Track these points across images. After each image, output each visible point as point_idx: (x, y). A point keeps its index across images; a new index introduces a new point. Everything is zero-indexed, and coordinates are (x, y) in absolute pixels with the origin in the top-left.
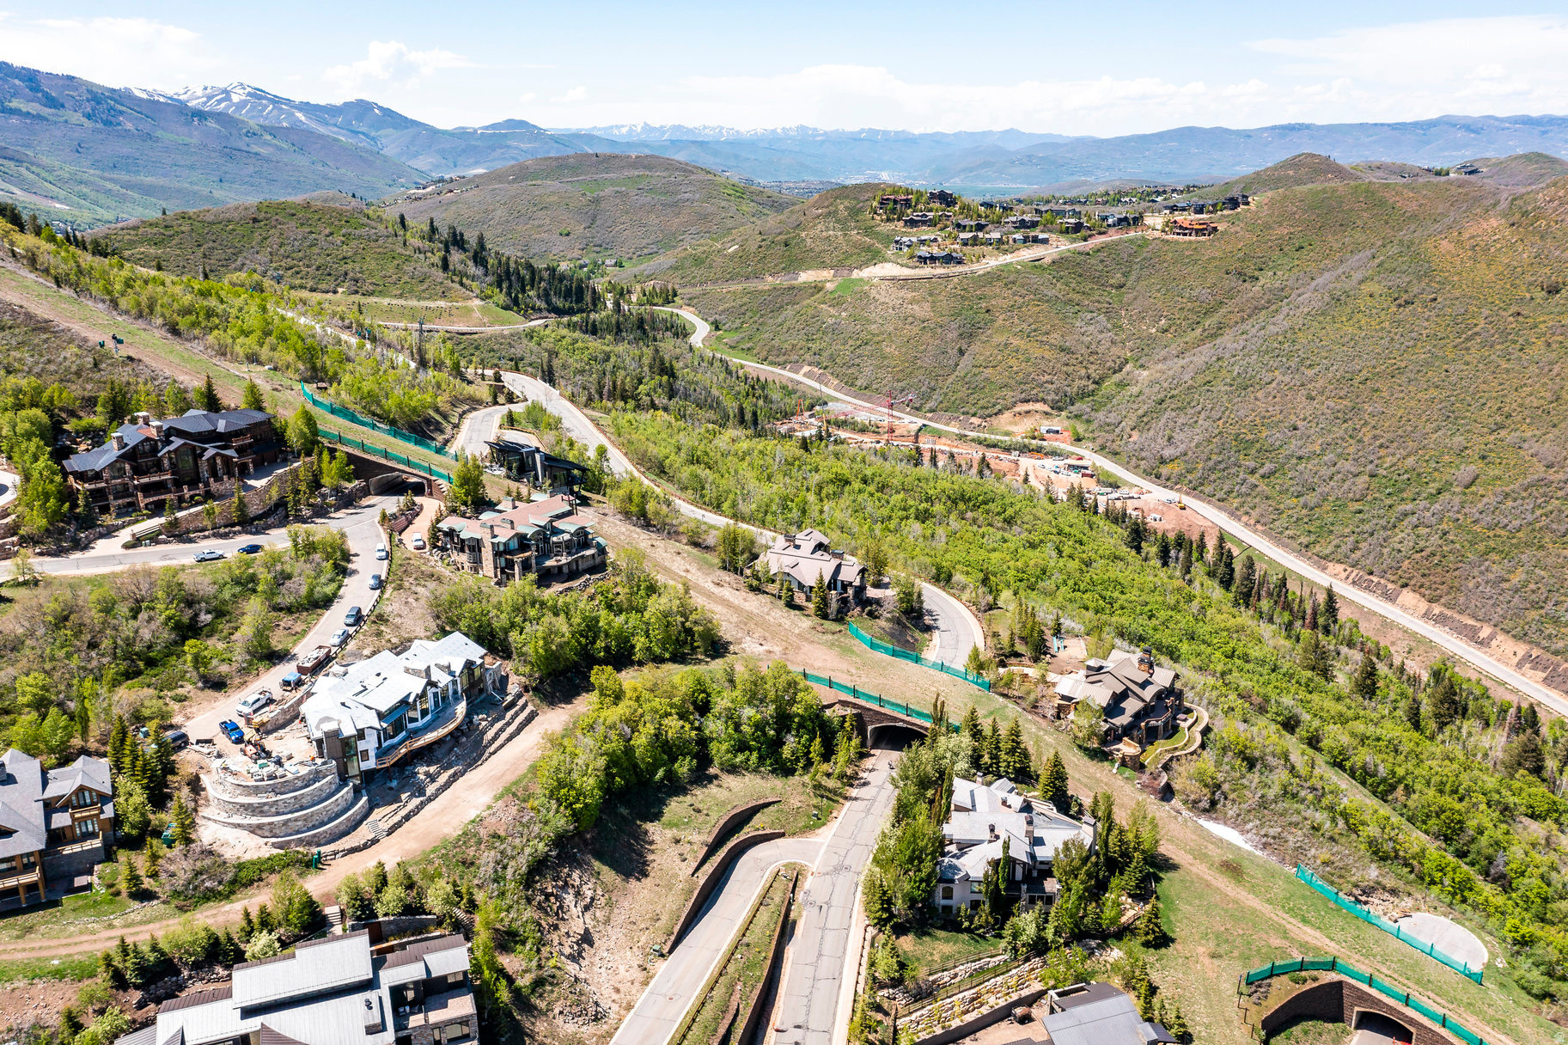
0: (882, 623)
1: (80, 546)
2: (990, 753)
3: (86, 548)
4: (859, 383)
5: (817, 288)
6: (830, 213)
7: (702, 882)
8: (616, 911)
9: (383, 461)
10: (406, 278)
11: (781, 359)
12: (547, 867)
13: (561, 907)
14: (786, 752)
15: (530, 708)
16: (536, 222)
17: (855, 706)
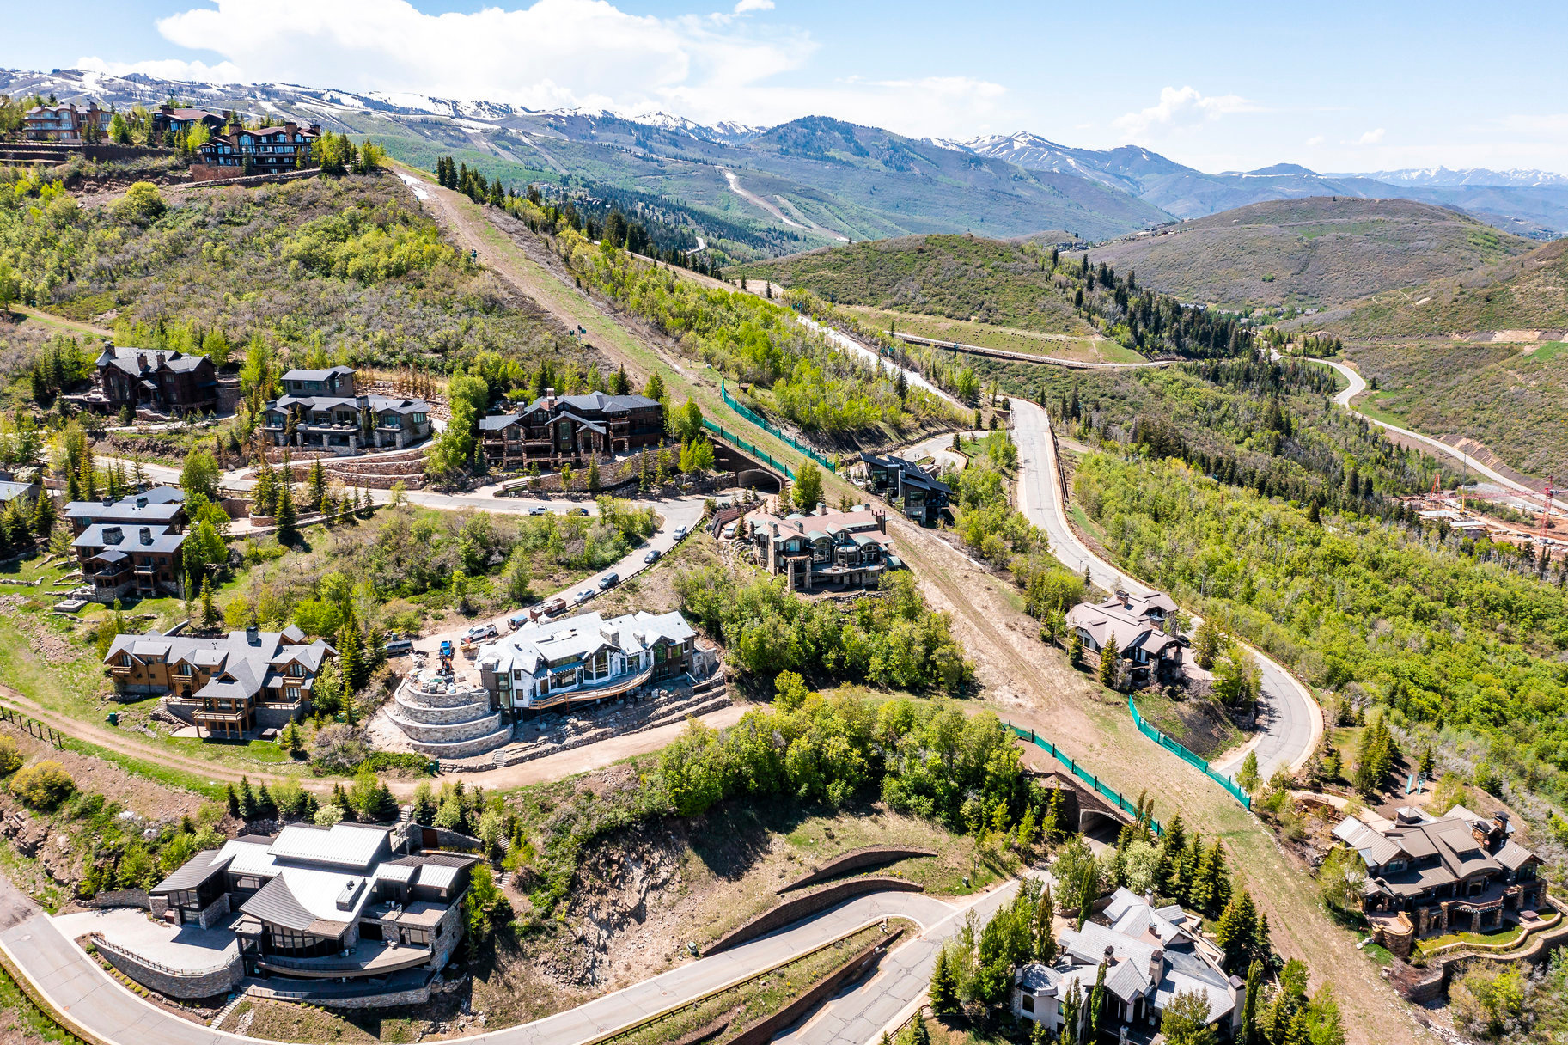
0: (1184, 708)
1: (465, 488)
2: (1182, 873)
3: (471, 490)
4: (1524, 464)
5: (1511, 351)
6: (1555, 265)
7: (783, 903)
8: (686, 900)
9: (751, 457)
10: (1037, 311)
11: (1438, 427)
12: (626, 838)
13: (623, 877)
14: (966, 808)
15: (726, 697)
16: (1240, 267)
17: (1069, 782)
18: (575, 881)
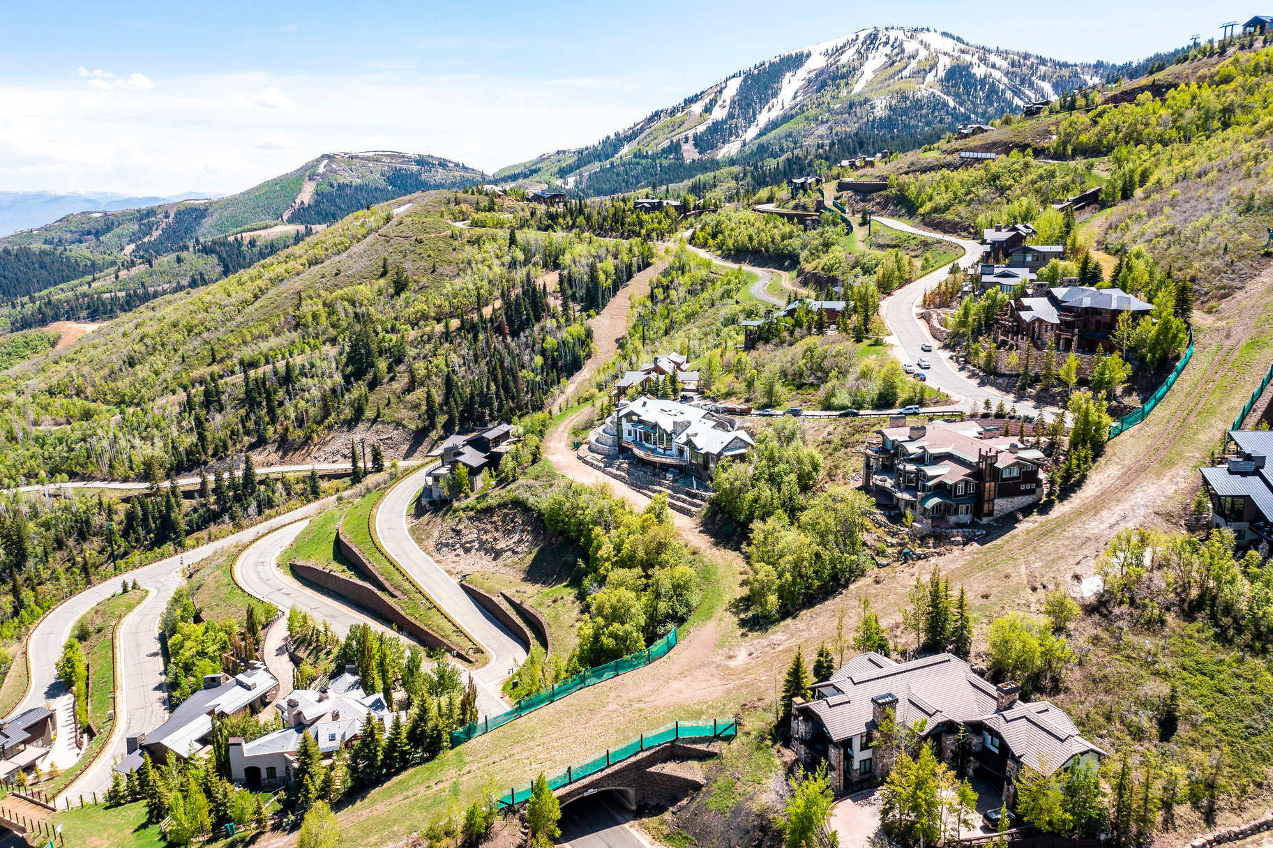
15: (694, 509)
18: (489, 511)
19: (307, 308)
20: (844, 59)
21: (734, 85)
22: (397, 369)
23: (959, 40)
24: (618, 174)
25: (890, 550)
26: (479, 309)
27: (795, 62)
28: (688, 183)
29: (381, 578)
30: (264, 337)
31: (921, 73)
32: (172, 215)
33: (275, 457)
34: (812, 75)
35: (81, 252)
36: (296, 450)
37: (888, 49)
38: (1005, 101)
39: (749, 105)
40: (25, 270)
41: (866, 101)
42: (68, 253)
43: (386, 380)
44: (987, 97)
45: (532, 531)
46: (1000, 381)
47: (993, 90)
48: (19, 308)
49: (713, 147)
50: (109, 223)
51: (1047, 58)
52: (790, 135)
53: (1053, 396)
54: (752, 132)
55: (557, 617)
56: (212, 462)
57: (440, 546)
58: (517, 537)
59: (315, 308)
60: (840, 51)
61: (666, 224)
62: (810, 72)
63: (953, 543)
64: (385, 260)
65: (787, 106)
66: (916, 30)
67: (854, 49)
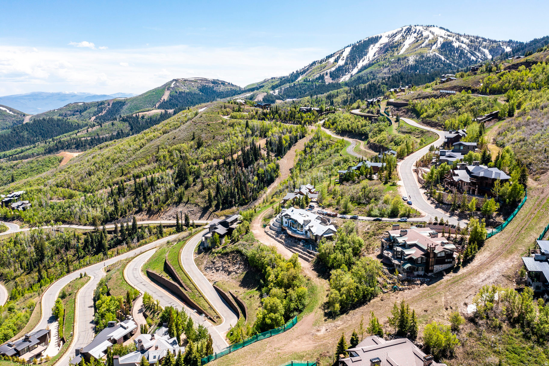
7: (226, 294)
15: (310, 259)
18: (227, 254)
19: (162, 153)
20: (396, 39)
21: (348, 51)
22: (197, 181)
23: (447, 30)
24: (297, 89)
25: (388, 286)
26: (232, 155)
27: (374, 40)
28: (326, 94)
29: (181, 282)
30: (143, 165)
31: (430, 45)
32: (111, 105)
33: (146, 217)
34: (382, 46)
35: (73, 120)
36: (154, 214)
37: (416, 35)
38: (467, 57)
39: (354, 59)
40: (51, 127)
41: (405, 58)
42: (68, 120)
43: (192, 185)
44: (459, 56)
45: (244, 264)
46: (444, 206)
47: (462, 53)
48: (48, 144)
49: (338, 77)
50: (86, 107)
51: (487, 38)
52: (371, 72)
53: (466, 215)
54: (355, 71)
55: (251, 305)
56: (120, 218)
57: (206, 268)
58: (237, 266)
59: (164, 153)
60: (394, 35)
61: (313, 118)
62: (381, 45)
63: (415, 284)
64: (194, 133)
65: (371, 60)
66: (428, 26)
67: (400, 35)
